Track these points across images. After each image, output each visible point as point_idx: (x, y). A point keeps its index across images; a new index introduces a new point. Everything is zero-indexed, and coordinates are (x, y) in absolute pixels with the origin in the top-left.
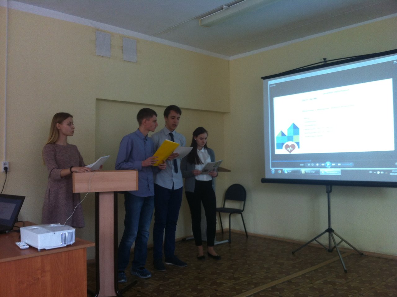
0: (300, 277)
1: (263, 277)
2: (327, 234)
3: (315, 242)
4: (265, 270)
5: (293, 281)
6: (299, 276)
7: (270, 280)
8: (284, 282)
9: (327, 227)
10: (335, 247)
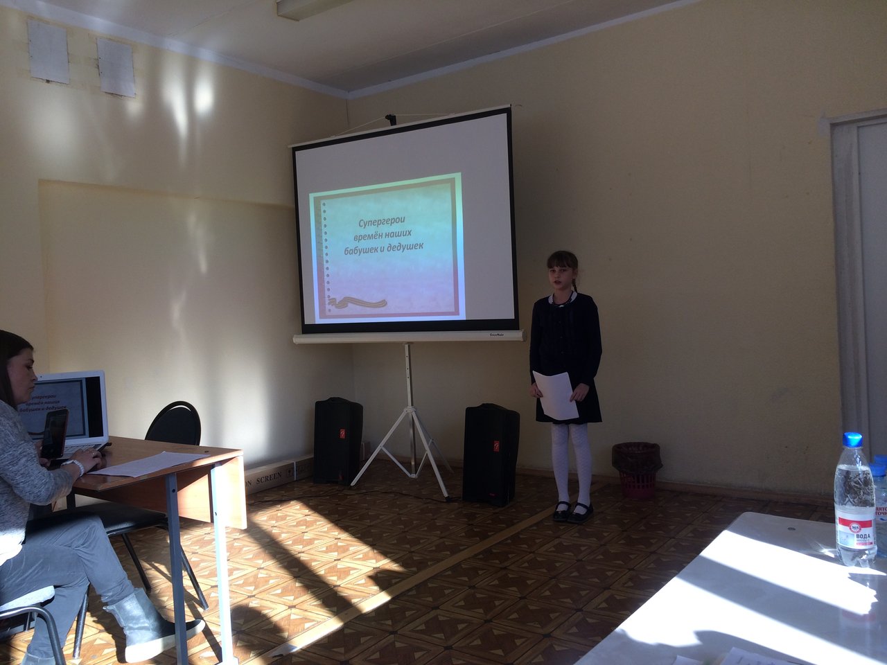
0: (509, 541)
1: (434, 548)
4: (439, 532)
5: (494, 551)
6: (507, 539)
7: (448, 553)
8: (476, 555)
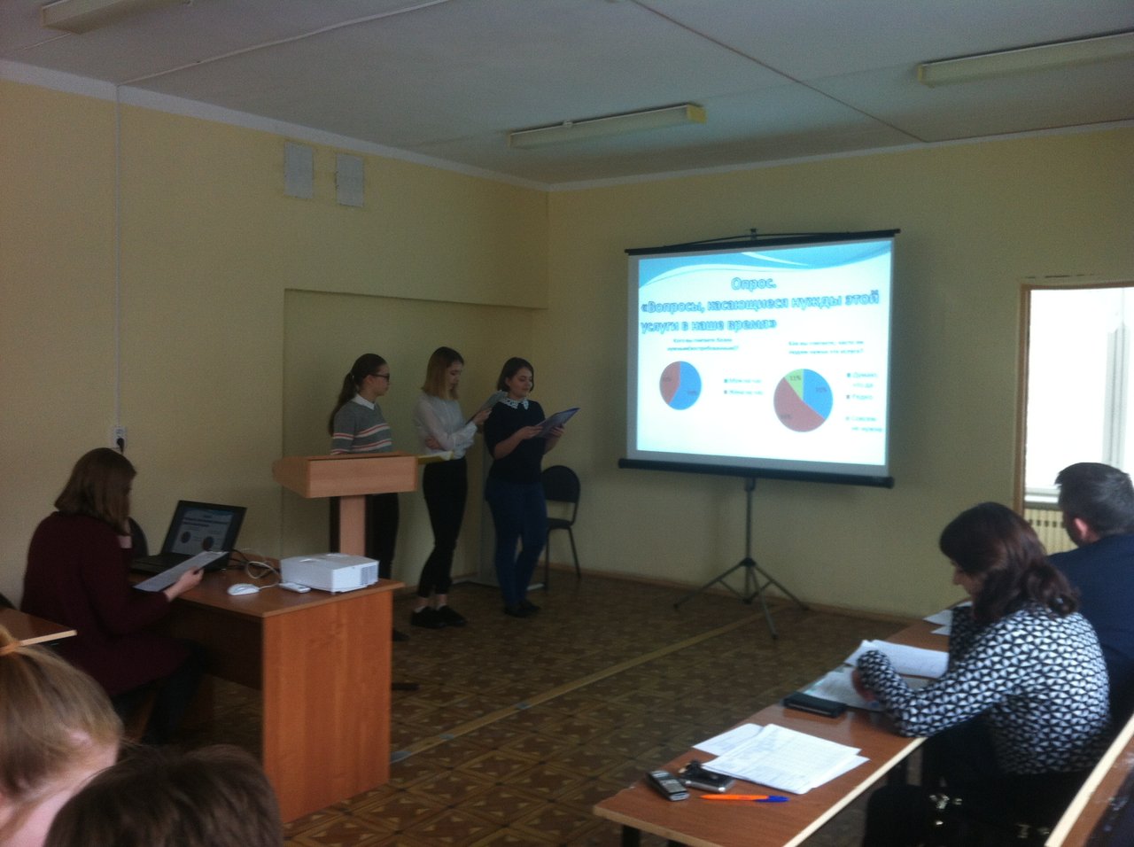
0: (693, 648)
1: (626, 649)
2: (743, 569)
3: (718, 585)
4: (628, 637)
5: (679, 654)
6: (690, 646)
7: (639, 653)
8: (666, 655)
9: (742, 557)
10: (756, 594)
